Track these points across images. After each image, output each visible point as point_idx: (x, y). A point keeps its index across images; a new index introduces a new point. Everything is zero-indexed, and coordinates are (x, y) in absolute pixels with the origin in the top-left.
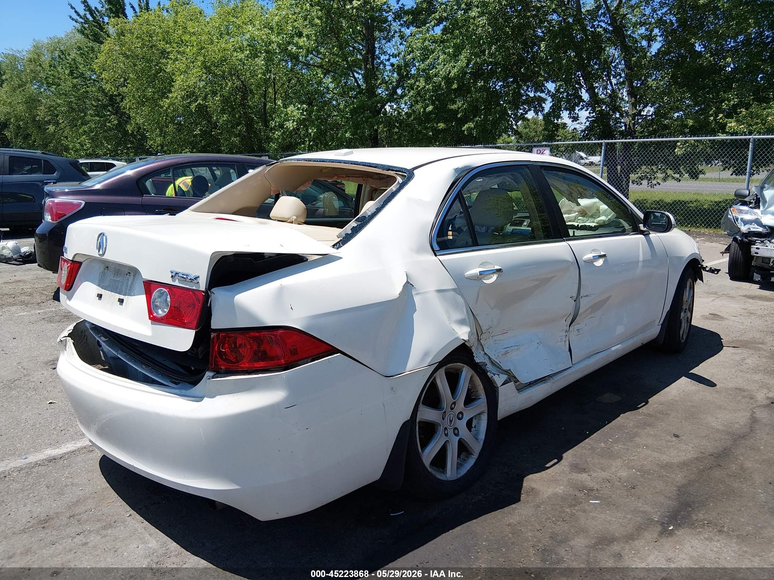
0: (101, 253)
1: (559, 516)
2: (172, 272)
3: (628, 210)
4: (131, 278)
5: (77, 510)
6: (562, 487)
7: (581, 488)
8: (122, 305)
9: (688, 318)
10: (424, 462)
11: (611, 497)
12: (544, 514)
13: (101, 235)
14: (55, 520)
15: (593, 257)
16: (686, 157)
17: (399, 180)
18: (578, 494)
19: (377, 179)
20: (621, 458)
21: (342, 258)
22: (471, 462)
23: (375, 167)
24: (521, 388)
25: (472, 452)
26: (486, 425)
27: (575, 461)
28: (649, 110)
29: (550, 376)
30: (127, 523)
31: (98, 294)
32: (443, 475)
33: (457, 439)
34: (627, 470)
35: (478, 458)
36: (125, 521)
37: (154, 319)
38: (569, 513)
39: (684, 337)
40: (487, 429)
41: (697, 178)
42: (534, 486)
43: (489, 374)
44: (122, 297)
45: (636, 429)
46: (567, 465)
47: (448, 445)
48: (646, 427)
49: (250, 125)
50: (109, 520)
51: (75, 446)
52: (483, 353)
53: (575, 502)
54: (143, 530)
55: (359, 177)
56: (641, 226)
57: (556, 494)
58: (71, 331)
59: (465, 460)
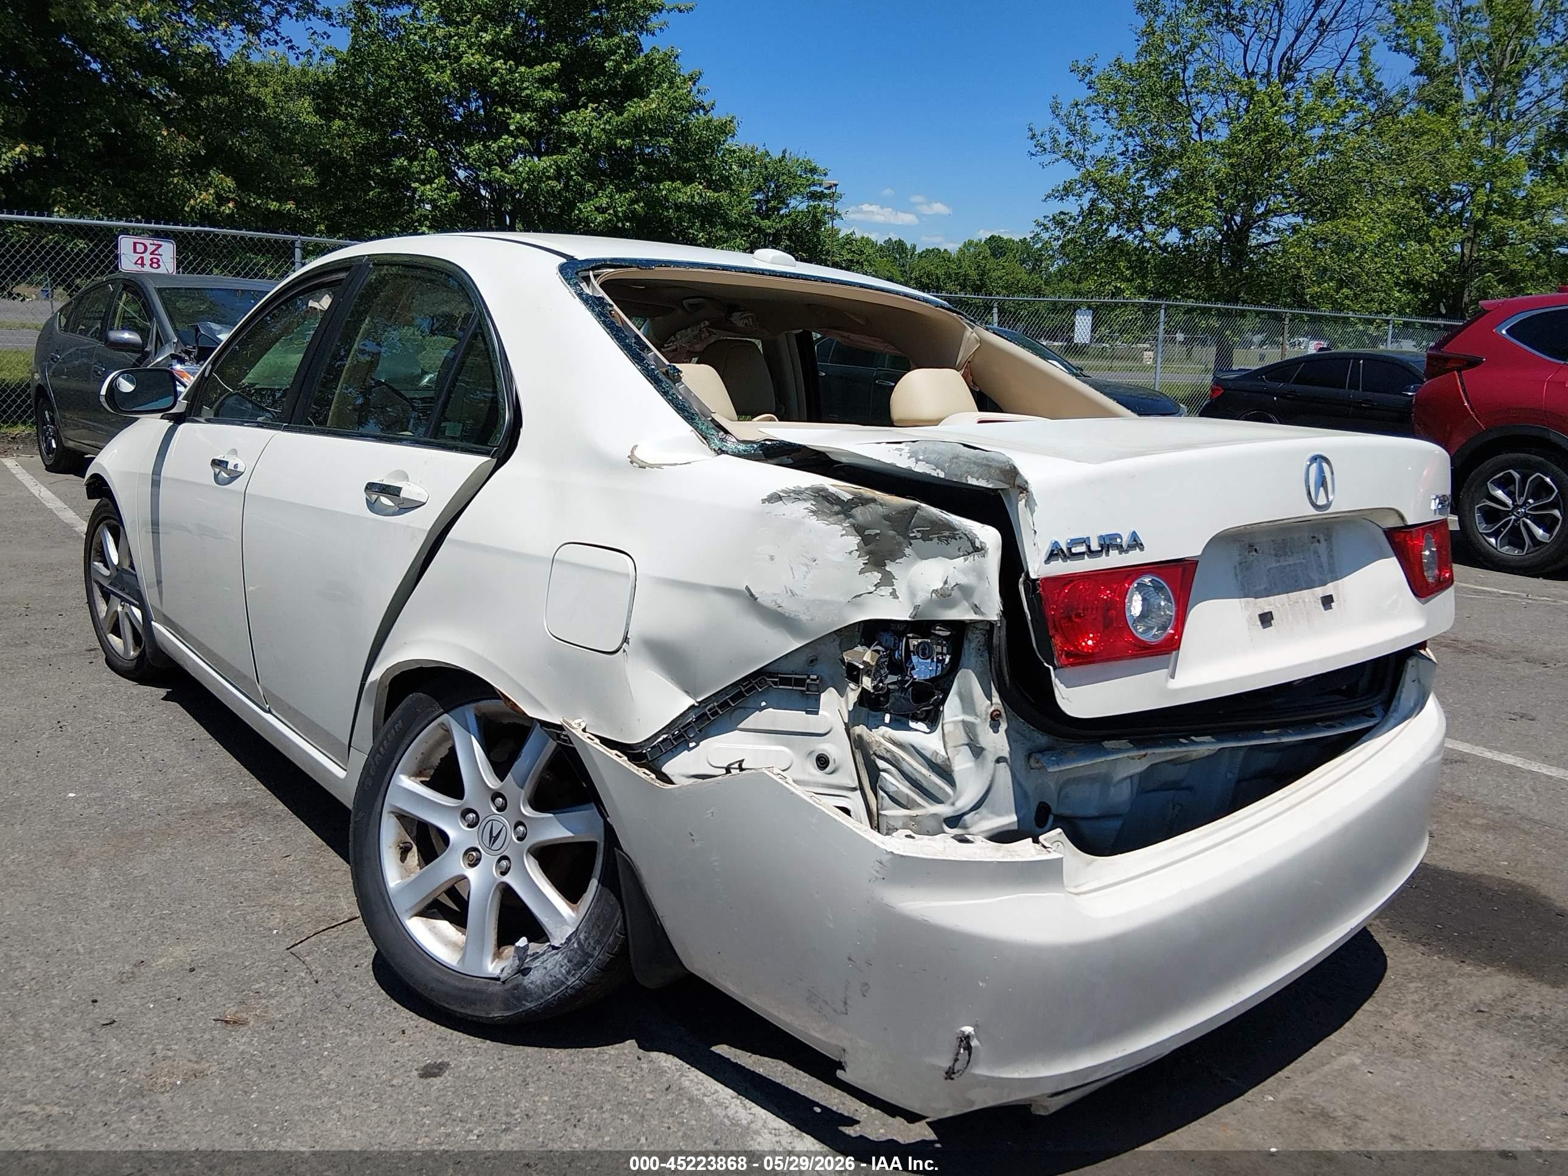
0: (1323, 501)
4: (1323, 546)
8: (1333, 607)
31: (1260, 616)
44: (1323, 591)
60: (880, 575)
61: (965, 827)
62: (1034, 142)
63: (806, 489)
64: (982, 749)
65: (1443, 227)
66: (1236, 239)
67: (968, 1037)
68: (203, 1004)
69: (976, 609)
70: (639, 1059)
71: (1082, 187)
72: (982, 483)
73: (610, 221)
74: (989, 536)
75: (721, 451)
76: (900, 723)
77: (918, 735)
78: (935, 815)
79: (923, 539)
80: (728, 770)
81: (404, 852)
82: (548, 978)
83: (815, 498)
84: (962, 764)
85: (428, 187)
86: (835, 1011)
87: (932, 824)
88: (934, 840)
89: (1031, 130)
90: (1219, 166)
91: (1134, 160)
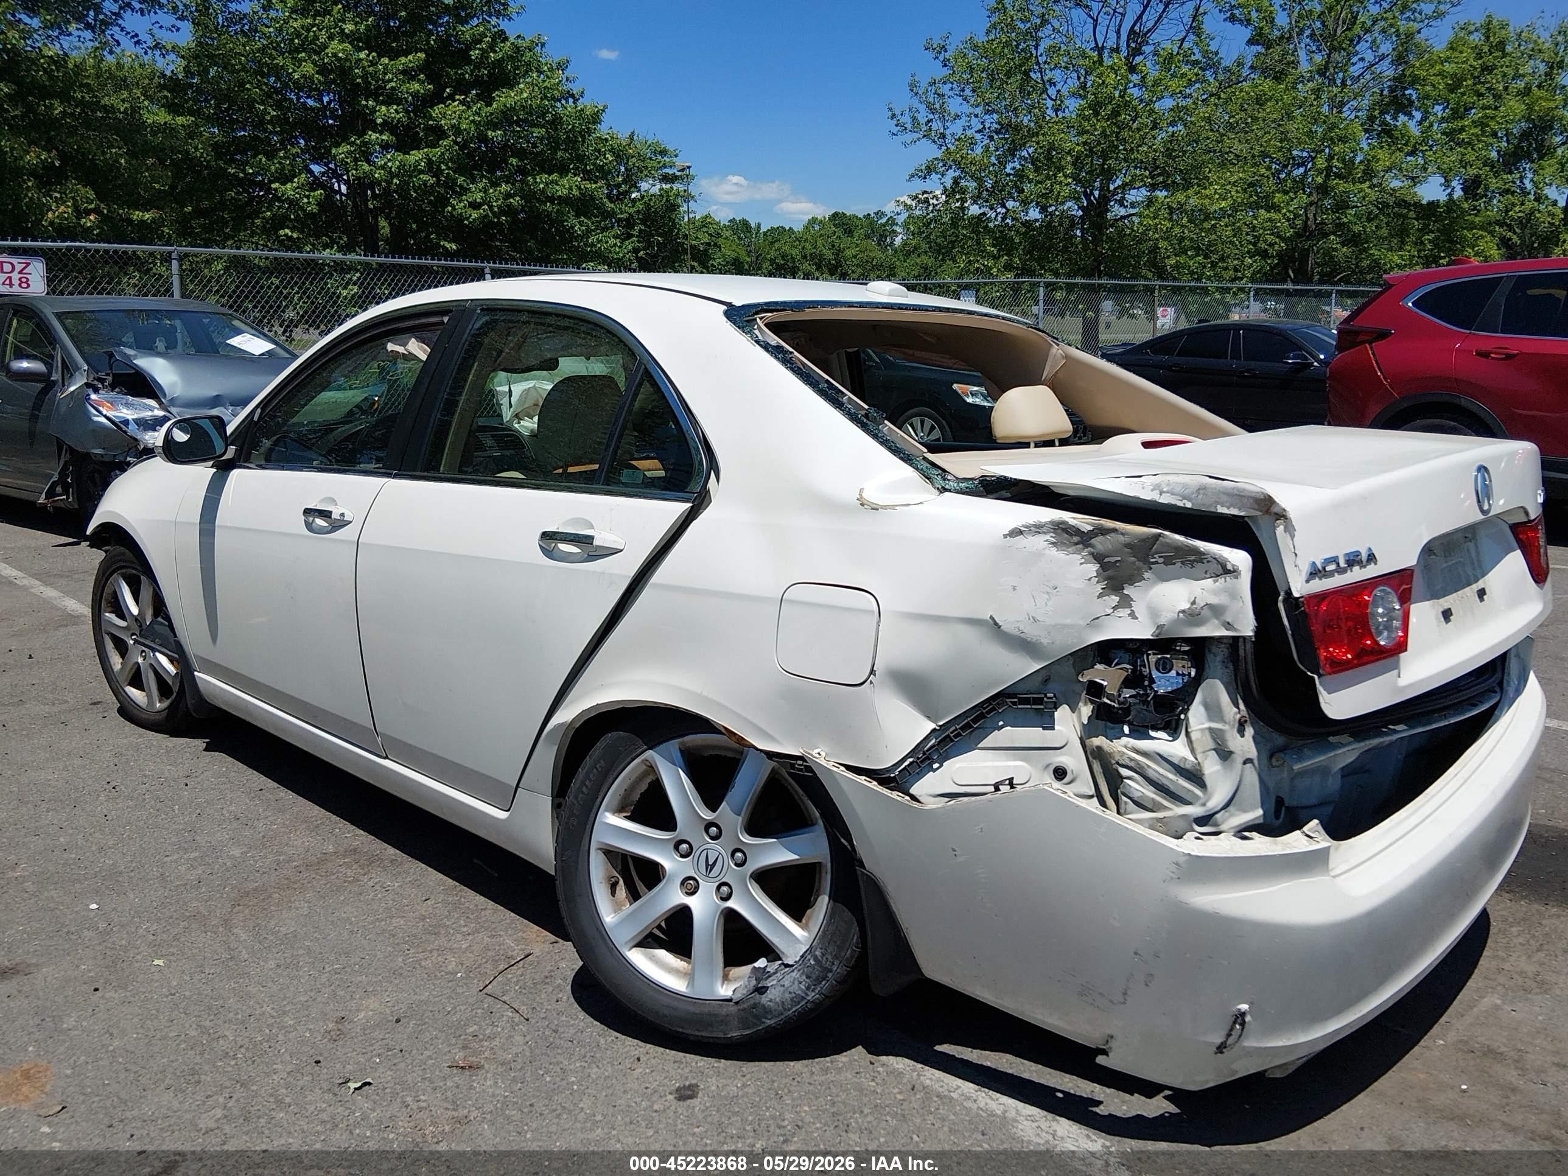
0: (1486, 507)
8: (1485, 599)
31: (1444, 613)
60: (1118, 599)
61: (1216, 825)
62: (895, 122)
63: (1046, 523)
64: (1231, 753)
65: (1286, 193)
66: (1096, 212)
67: (1243, 1014)
68: (427, 1053)
69: (1228, 625)
70: (872, 1063)
71: (944, 165)
72: (1234, 512)
73: (486, 216)
74: (1240, 559)
75: (943, 490)
76: (1139, 732)
77: (1160, 742)
78: (1184, 816)
79: (1164, 563)
80: (997, 789)
81: (613, 887)
82: (787, 995)
83: (1055, 531)
84: (1211, 767)
85: (289, 186)
86: (1111, 1001)
87: (1181, 825)
88: (1220, 840)
89: (890, 109)
90: (1072, 142)
91: (991, 138)
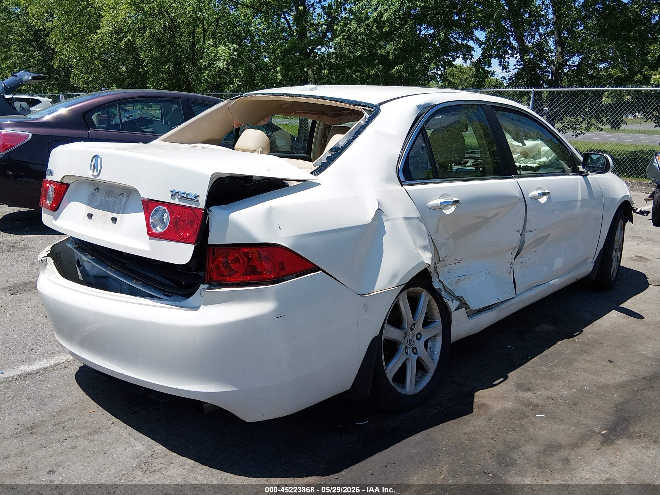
0: (95, 173)
1: (509, 427)
2: (172, 191)
3: (569, 152)
4: (124, 198)
5: (62, 418)
6: (510, 403)
7: (529, 404)
8: (115, 223)
9: (618, 257)
10: (388, 376)
11: (555, 412)
12: (495, 425)
13: (96, 157)
14: (42, 427)
15: (539, 194)
16: (612, 107)
17: (366, 115)
18: (525, 409)
19: (331, 116)
20: (562, 379)
21: (320, 184)
22: (427, 379)
23: (342, 102)
24: (472, 314)
25: (428, 371)
26: (441, 347)
27: (521, 381)
28: (576, 60)
29: (496, 305)
30: (111, 430)
31: (88, 214)
32: (402, 389)
33: (417, 357)
34: (568, 389)
35: (433, 376)
36: (110, 428)
37: (152, 235)
38: (519, 424)
39: (614, 276)
40: (441, 350)
41: (619, 128)
42: (485, 402)
43: (444, 299)
44: (115, 215)
45: (573, 356)
46: (513, 385)
47: (408, 363)
48: (583, 353)
49: (178, 63)
50: (94, 427)
51: (48, 362)
52: (438, 280)
53: (523, 415)
54: (128, 436)
55: (315, 114)
56: (581, 168)
57: (505, 410)
58: (49, 252)
59: (421, 378)
